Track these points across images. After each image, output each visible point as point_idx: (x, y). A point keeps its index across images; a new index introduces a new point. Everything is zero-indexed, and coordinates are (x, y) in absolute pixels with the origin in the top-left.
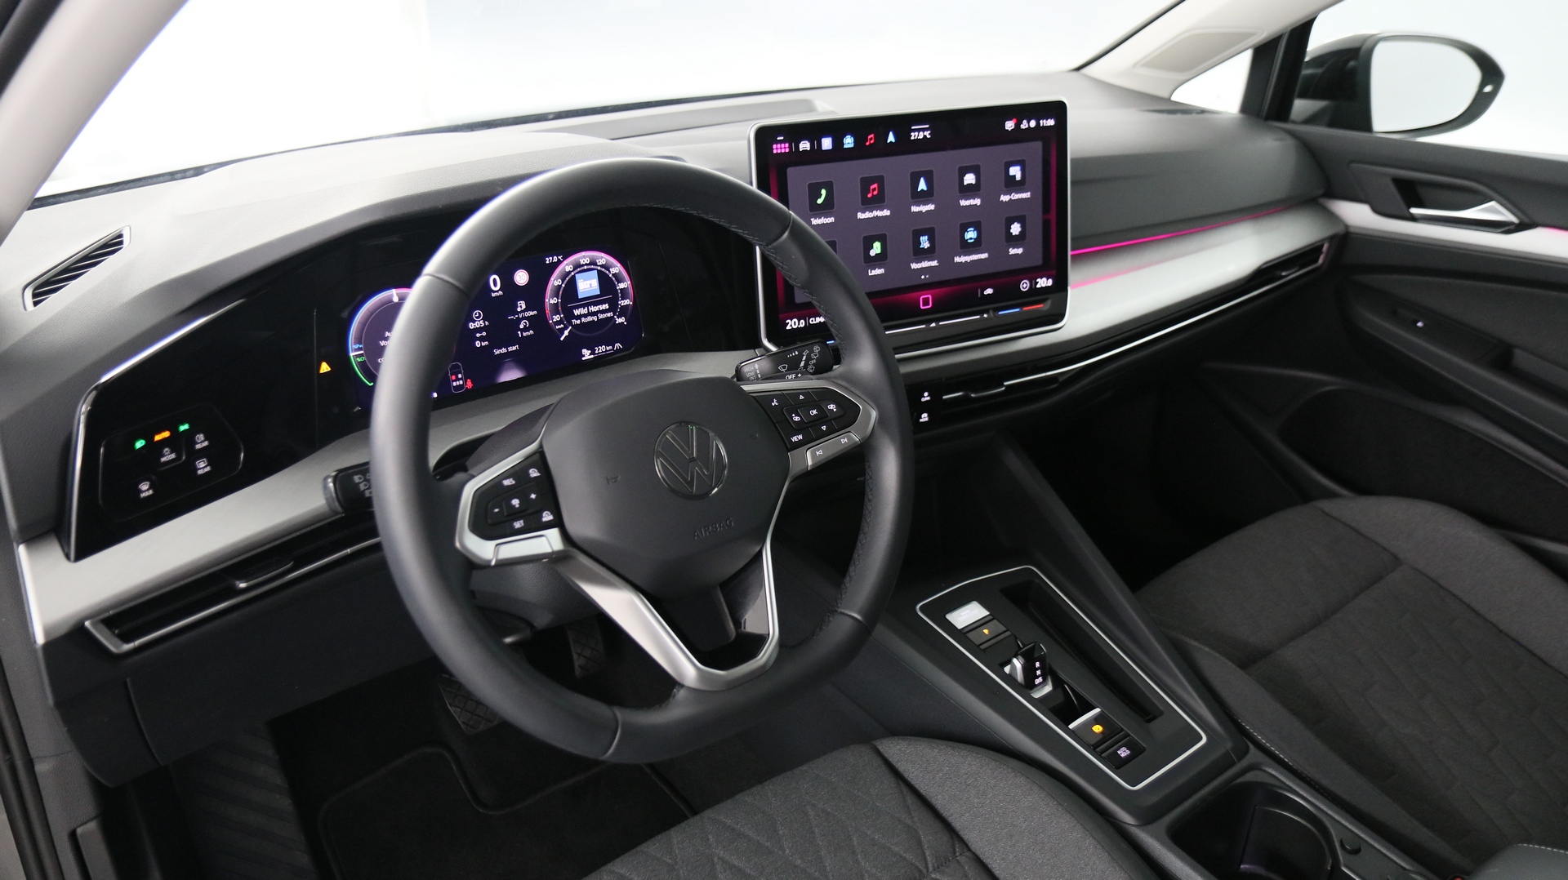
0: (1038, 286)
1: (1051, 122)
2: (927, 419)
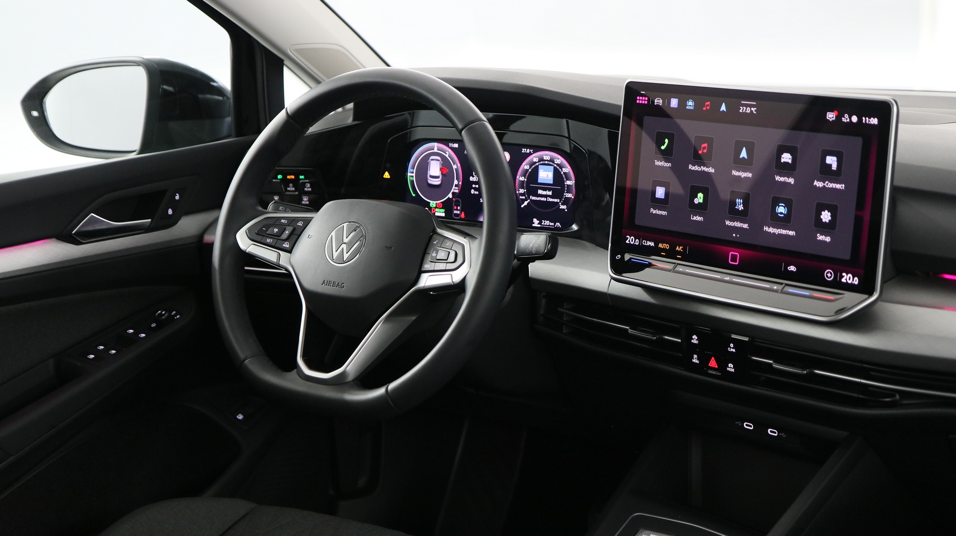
0: (843, 280)
1: (874, 121)
2: (733, 370)
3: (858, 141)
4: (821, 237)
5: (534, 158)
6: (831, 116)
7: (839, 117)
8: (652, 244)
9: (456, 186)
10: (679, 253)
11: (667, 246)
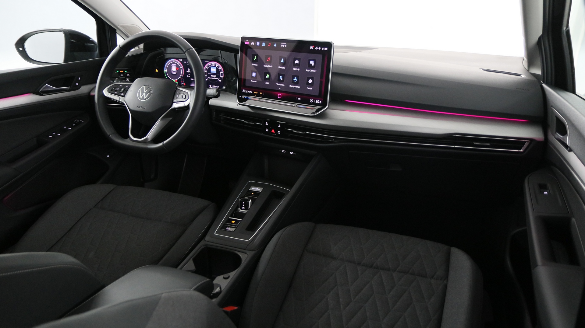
0: (316, 102)
1: (326, 49)
2: (280, 133)
3: (320, 56)
4: (308, 88)
5: (209, 64)
6: (312, 48)
7: (314, 48)
8: (252, 92)
9: (182, 74)
10: (261, 95)
11: (257, 93)
